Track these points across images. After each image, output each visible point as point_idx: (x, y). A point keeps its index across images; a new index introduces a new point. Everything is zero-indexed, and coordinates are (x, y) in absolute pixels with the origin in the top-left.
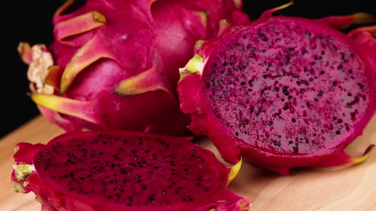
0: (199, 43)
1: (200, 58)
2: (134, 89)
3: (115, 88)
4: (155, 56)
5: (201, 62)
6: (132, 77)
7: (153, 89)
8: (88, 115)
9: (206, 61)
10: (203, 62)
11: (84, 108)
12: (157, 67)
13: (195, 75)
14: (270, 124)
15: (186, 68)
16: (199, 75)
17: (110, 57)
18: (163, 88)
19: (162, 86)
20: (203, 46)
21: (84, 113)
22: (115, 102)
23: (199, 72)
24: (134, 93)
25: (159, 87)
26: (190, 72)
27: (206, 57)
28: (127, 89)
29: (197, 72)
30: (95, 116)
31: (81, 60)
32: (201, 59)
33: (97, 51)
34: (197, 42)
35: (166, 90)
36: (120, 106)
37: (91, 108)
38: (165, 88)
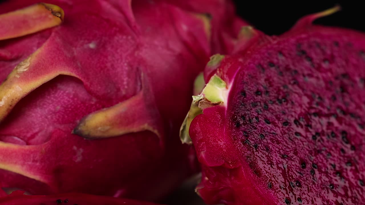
0: (215, 59)
1: (221, 82)
2: (108, 128)
3: (78, 125)
4: (140, 77)
5: (224, 88)
6: (105, 109)
7: (135, 129)
8: (30, 168)
9: (230, 86)
10: (227, 88)
11: (24, 157)
12: (144, 95)
13: (217, 106)
15: (204, 95)
16: (223, 108)
17: (73, 74)
18: (151, 129)
19: (149, 124)
20: (222, 65)
21: (23, 165)
22: (75, 148)
23: (223, 102)
24: (106, 135)
25: (146, 126)
26: (209, 101)
27: (230, 81)
28: (96, 127)
29: (220, 103)
30: (41, 171)
31: (26, 77)
32: (223, 83)
33: (52, 64)
34: (211, 58)
35: (156, 132)
36: (83, 154)
37: (38, 157)
38: (154, 128)
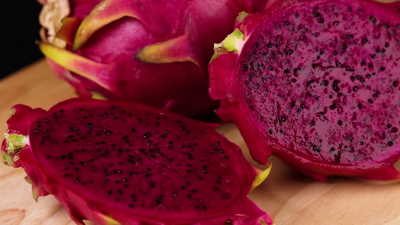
0: (242, 15)
1: (241, 35)
2: (159, 57)
3: (137, 53)
4: (188, 21)
5: (242, 39)
6: (159, 43)
7: (181, 59)
8: (102, 80)
9: (247, 38)
10: (244, 39)
11: (98, 71)
12: (190, 35)
13: (232, 54)
14: (312, 123)
15: (223, 44)
16: (237, 55)
17: (135, 16)
18: (193, 61)
19: (192, 57)
20: (247, 19)
21: (97, 76)
22: (135, 69)
23: (237, 51)
24: (158, 62)
25: (189, 58)
26: (226, 50)
27: (248, 34)
28: (150, 56)
29: (235, 51)
30: (109, 82)
31: (102, 15)
32: (242, 36)
33: (121, 7)
34: (239, 14)
35: (197, 63)
36: (140, 74)
37: (107, 73)
38: (195, 61)
